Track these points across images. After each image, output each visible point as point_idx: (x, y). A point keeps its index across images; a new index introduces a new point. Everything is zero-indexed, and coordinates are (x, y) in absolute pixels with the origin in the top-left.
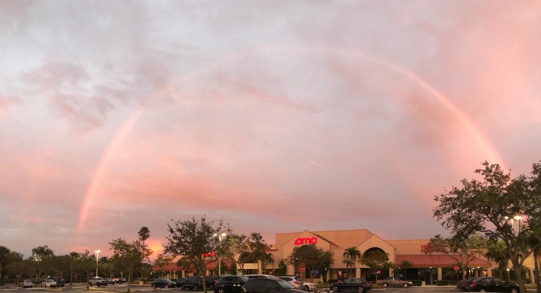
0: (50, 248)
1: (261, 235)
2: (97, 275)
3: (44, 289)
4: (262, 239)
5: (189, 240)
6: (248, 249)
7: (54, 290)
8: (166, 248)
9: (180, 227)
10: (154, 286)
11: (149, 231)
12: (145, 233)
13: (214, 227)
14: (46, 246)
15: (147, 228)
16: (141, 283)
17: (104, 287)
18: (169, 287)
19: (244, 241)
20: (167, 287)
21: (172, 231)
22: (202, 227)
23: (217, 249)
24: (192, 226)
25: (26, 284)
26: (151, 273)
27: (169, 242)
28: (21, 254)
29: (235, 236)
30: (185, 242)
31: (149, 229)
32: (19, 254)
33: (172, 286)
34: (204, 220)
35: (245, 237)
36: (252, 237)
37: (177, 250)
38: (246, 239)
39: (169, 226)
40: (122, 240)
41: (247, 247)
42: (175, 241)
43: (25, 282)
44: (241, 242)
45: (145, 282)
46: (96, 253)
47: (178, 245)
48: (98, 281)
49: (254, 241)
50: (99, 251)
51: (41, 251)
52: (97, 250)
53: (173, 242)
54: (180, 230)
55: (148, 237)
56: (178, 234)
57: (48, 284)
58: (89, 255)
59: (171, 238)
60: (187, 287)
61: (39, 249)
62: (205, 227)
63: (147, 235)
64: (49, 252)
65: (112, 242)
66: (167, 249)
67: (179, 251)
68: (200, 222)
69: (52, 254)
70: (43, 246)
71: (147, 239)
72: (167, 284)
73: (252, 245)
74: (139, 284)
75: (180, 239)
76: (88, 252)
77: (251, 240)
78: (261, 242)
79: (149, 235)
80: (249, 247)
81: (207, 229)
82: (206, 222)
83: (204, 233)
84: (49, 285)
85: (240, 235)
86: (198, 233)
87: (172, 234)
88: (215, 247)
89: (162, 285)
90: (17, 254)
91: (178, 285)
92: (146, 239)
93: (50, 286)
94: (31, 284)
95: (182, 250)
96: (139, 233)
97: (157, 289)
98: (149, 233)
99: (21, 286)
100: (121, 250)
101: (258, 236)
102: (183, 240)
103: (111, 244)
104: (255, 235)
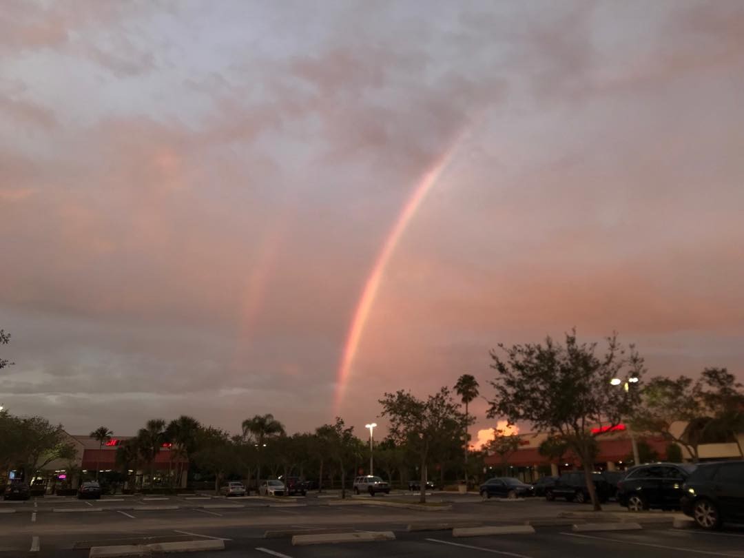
0: (276, 418)
1: (729, 372)
2: (372, 473)
3: (262, 497)
4: (736, 382)
5: (542, 388)
6: (704, 409)
7: (280, 500)
8: (491, 406)
9: (520, 358)
10: (485, 493)
11: (476, 384)
12: (467, 388)
13: (600, 354)
14: (269, 416)
15: (472, 378)
16: (462, 489)
17: (382, 496)
18: (517, 496)
19: (688, 391)
20: (513, 495)
21: (502, 369)
22: (569, 357)
23: (611, 402)
24: (547, 357)
25: (231, 490)
26: (485, 470)
27: (498, 392)
28: (223, 433)
29: (663, 380)
30: (533, 390)
31: (477, 379)
32: (220, 432)
33: (526, 493)
34: (571, 341)
35: (688, 381)
36: (707, 378)
37: (516, 409)
38: (692, 386)
39: (494, 357)
40: (405, 393)
41: (697, 404)
42: (510, 390)
43: (230, 486)
44: (680, 394)
45: (470, 488)
46: (368, 429)
47: (519, 398)
48: (371, 484)
49: (715, 390)
50: (374, 425)
51: (259, 425)
52: (370, 423)
53: (505, 392)
54: (518, 367)
55: (475, 394)
56: (516, 374)
57: (272, 490)
58: (344, 428)
59: (502, 383)
60: (560, 495)
61: (257, 421)
62: (578, 356)
63: (474, 391)
64: (277, 427)
65: (385, 399)
66: (494, 408)
67: (522, 412)
68: (565, 346)
69: (282, 432)
70: (262, 415)
71: (475, 400)
72: (512, 489)
73: (710, 398)
74: (458, 490)
75: (519, 384)
76: (342, 423)
77: (706, 388)
78: (734, 388)
79: (477, 392)
80: (702, 405)
81: (583, 362)
82: (579, 344)
83: (575, 370)
84: (273, 492)
85: (674, 378)
86: (563, 370)
87: (504, 376)
88: (606, 399)
89: (504, 491)
90: (215, 432)
91: (539, 492)
92: (470, 400)
93: (276, 493)
94: (241, 489)
95: (529, 410)
96: (455, 387)
97: (493, 499)
98: (476, 387)
99: (222, 494)
100: (403, 415)
101: (721, 376)
102: (527, 387)
103: (382, 402)
104: (713, 375)
